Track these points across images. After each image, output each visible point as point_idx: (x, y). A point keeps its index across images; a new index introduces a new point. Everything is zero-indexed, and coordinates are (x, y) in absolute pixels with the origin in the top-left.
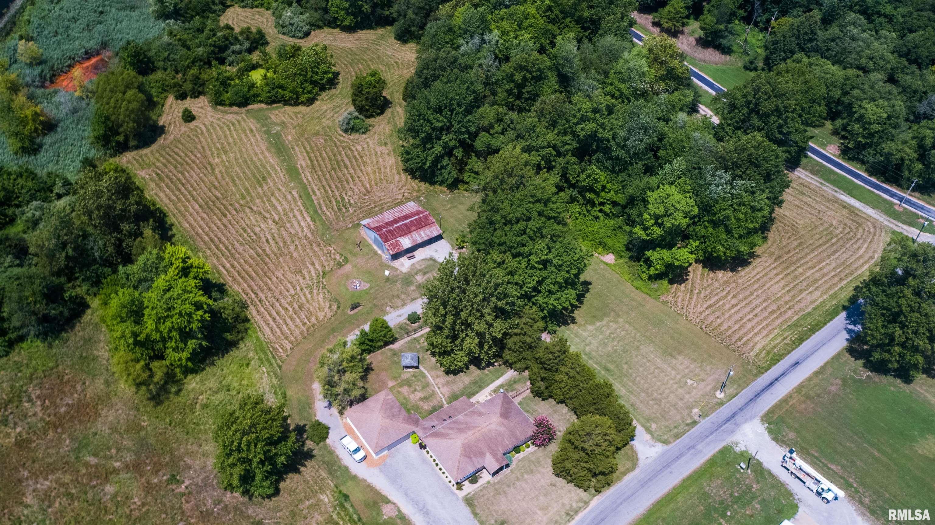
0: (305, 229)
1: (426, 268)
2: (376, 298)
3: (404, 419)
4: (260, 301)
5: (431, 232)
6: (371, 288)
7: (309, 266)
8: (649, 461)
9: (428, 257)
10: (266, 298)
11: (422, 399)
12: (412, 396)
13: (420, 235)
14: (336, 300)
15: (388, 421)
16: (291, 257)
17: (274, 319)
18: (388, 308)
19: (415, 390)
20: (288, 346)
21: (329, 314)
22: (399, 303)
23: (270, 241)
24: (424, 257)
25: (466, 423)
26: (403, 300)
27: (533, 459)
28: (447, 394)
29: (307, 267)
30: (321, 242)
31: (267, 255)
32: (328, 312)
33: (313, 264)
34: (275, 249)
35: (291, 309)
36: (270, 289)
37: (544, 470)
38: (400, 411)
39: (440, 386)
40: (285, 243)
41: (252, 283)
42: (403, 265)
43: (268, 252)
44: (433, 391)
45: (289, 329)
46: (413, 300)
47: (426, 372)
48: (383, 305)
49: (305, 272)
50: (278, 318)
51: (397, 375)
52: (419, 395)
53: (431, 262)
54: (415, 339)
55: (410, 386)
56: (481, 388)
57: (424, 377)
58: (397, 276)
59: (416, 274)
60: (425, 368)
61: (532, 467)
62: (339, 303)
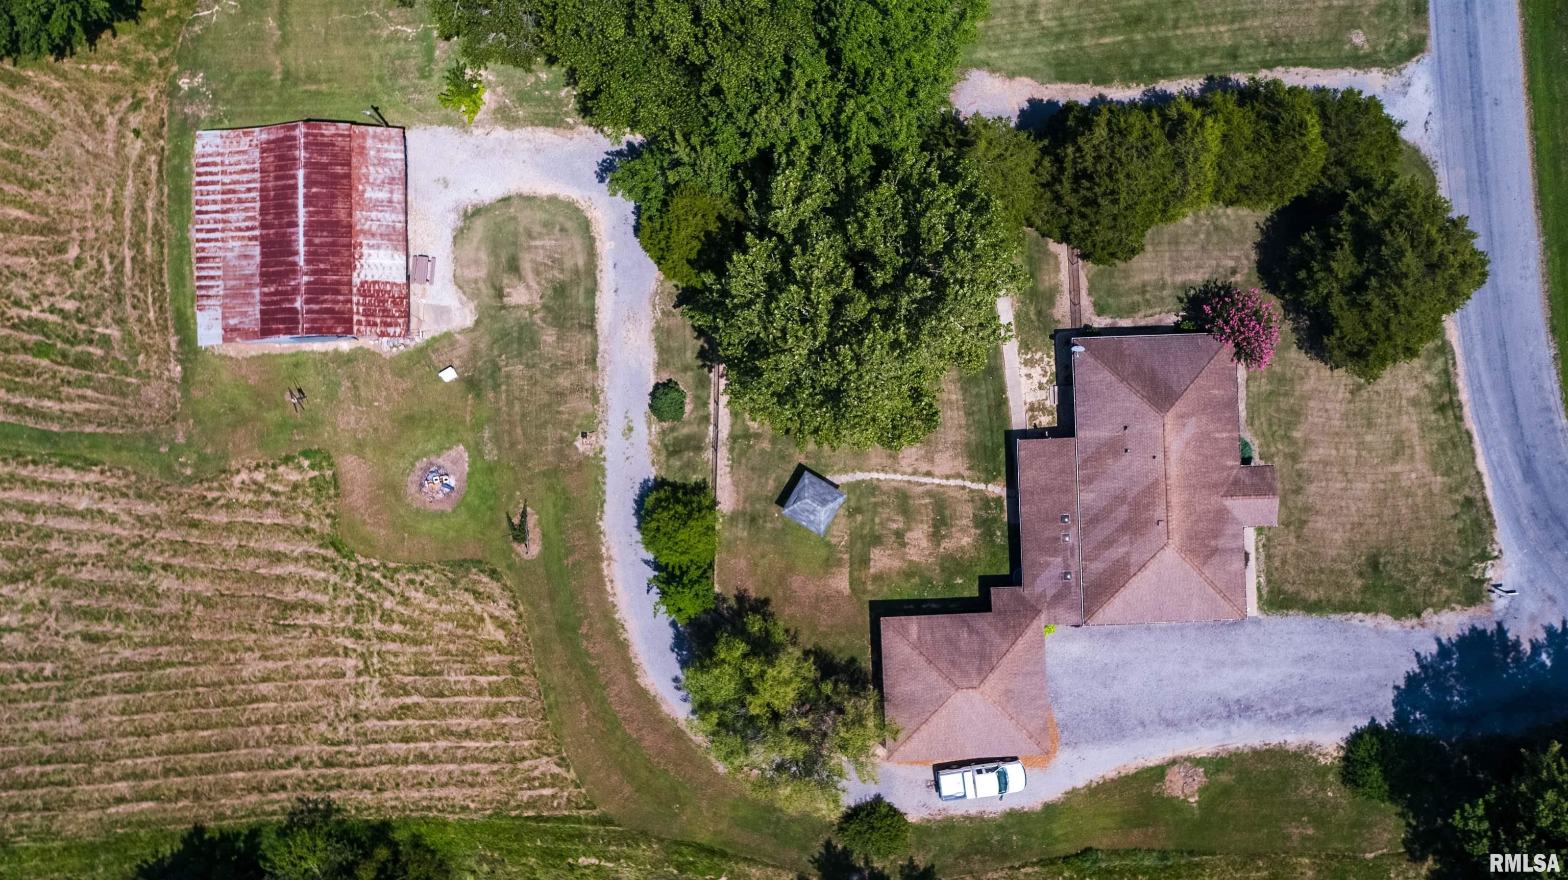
0: (109, 507)
1: (494, 252)
2: (524, 459)
3: (1003, 635)
4: (328, 764)
5: (383, 162)
6: (476, 451)
7: (278, 570)
8: (1434, 125)
9: (453, 220)
10: (325, 741)
11: (936, 536)
12: (913, 554)
13: (377, 205)
14: (461, 565)
15: (993, 679)
16: (208, 603)
17: (422, 758)
18: (580, 444)
19: (899, 534)
20: (546, 766)
21: (501, 608)
22: (579, 404)
23: (96, 628)
24: (448, 235)
25: (1120, 499)
26: (578, 388)
27: (1265, 387)
28: (961, 465)
29: (280, 579)
30: (197, 489)
31: (152, 665)
32: (492, 608)
33: (277, 558)
34: (141, 632)
35: (416, 699)
36: (304, 717)
37: (1310, 385)
38: (971, 630)
39: (924, 467)
40: (130, 592)
41: (242, 754)
42: (441, 312)
43: (145, 655)
44: (929, 494)
45: (487, 736)
46: (592, 361)
47: (859, 476)
48: (560, 454)
49: (290, 594)
50: (425, 746)
51: (823, 552)
52: (919, 536)
53: (479, 224)
54: (733, 438)
55: (876, 540)
56: (994, 372)
57: (873, 488)
58: (474, 352)
59: (500, 294)
60: (844, 470)
61: (1284, 403)
62: (477, 563)
